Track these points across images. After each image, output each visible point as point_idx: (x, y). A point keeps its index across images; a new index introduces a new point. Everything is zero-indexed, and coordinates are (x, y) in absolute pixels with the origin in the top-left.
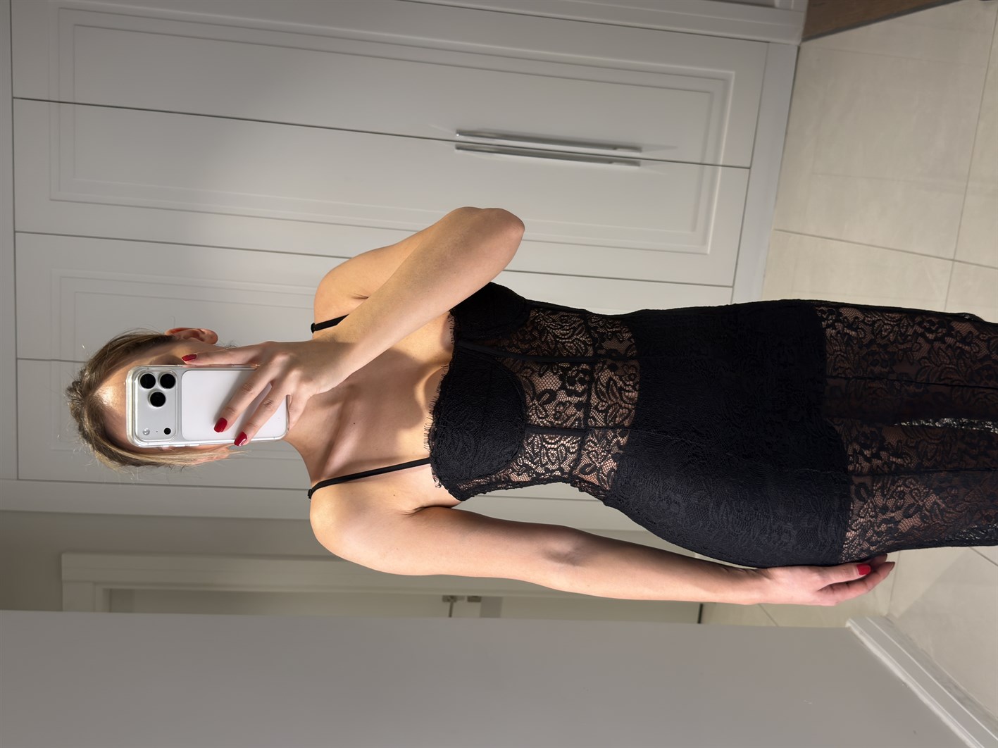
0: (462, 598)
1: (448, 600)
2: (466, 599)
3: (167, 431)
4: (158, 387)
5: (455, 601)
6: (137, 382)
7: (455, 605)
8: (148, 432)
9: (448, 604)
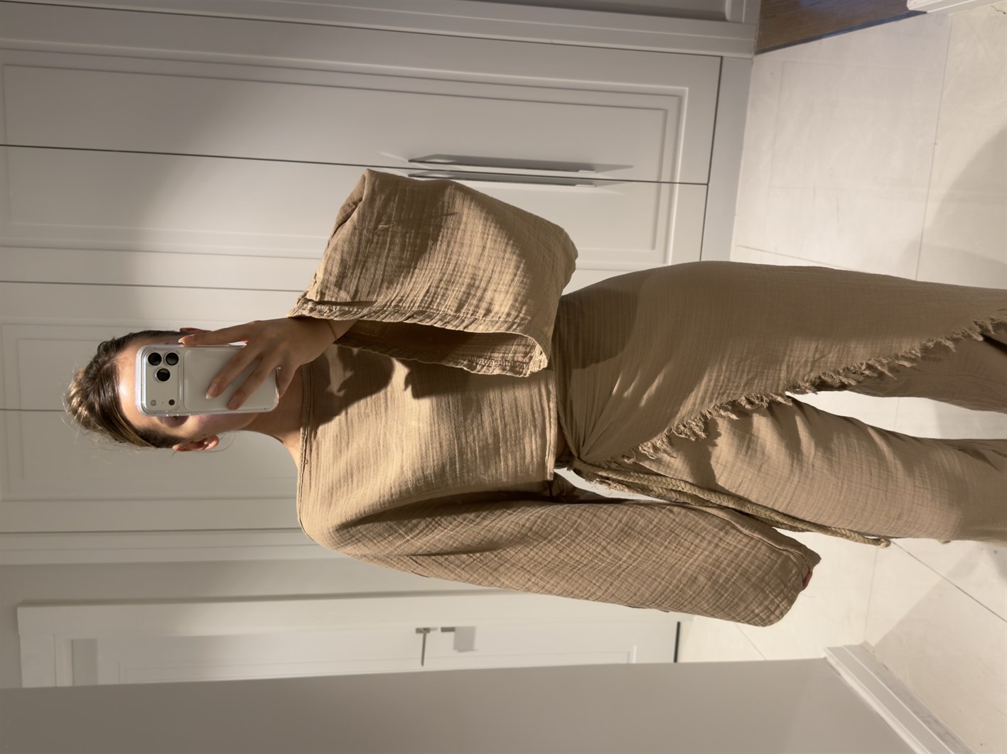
0: (436, 629)
1: (421, 633)
2: (440, 630)
3: (172, 402)
4: (162, 365)
5: (429, 633)
6: (145, 360)
7: (428, 637)
9: (421, 636)
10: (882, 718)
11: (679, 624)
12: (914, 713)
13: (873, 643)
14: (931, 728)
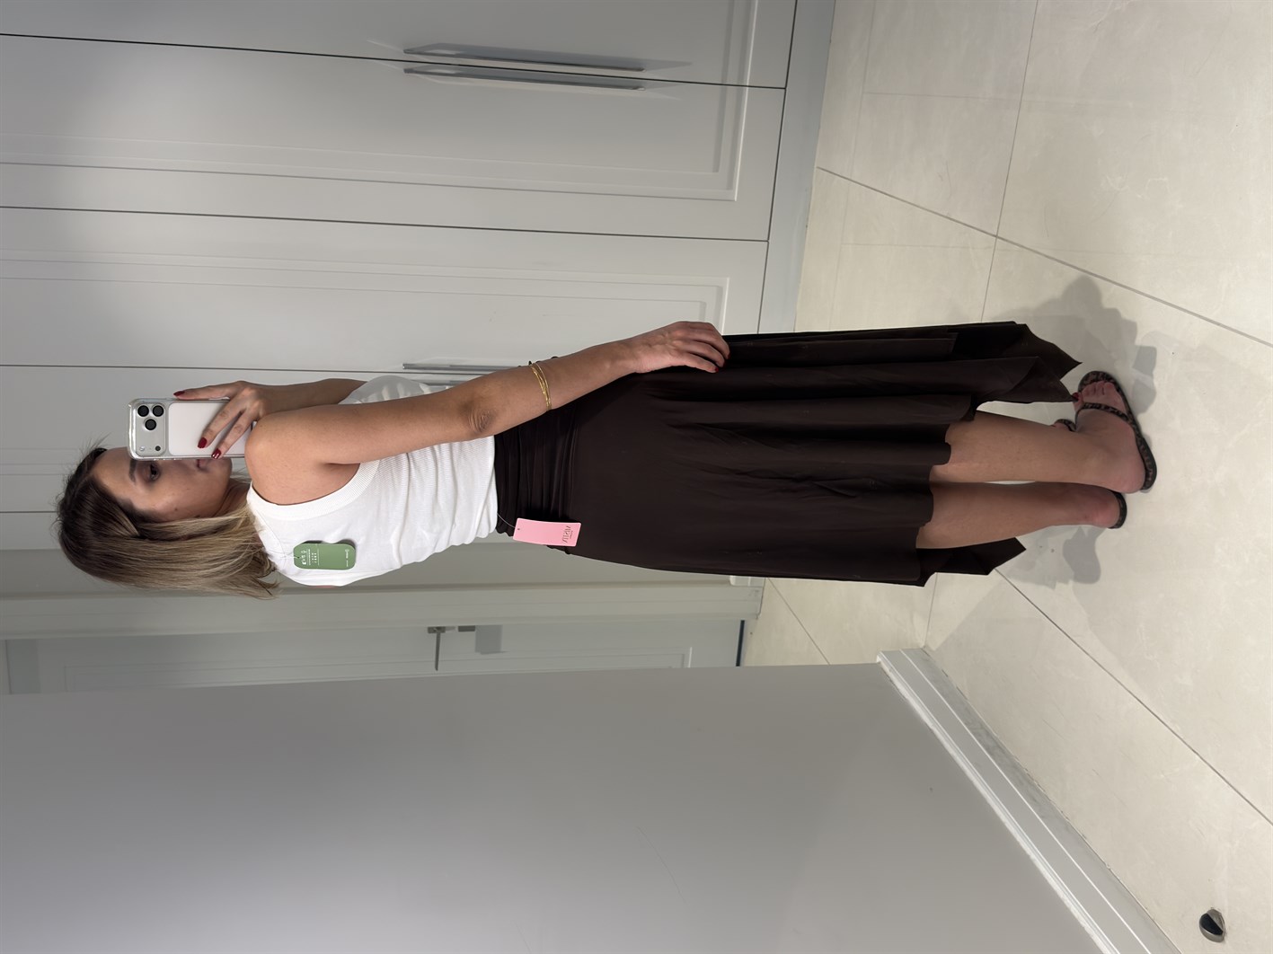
0: (453, 628)
1: (434, 631)
2: (457, 629)
3: (158, 448)
4: (151, 414)
5: (444, 632)
6: (135, 412)
7: (442, 634)
8: (144, 449)
9: (434, 636)
10: (930, 730)
11: (743, 622)
12: (966, 724)
13: (934, 648)
14: (980, 741)
